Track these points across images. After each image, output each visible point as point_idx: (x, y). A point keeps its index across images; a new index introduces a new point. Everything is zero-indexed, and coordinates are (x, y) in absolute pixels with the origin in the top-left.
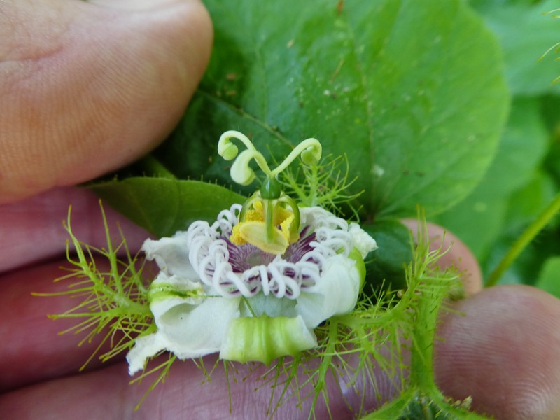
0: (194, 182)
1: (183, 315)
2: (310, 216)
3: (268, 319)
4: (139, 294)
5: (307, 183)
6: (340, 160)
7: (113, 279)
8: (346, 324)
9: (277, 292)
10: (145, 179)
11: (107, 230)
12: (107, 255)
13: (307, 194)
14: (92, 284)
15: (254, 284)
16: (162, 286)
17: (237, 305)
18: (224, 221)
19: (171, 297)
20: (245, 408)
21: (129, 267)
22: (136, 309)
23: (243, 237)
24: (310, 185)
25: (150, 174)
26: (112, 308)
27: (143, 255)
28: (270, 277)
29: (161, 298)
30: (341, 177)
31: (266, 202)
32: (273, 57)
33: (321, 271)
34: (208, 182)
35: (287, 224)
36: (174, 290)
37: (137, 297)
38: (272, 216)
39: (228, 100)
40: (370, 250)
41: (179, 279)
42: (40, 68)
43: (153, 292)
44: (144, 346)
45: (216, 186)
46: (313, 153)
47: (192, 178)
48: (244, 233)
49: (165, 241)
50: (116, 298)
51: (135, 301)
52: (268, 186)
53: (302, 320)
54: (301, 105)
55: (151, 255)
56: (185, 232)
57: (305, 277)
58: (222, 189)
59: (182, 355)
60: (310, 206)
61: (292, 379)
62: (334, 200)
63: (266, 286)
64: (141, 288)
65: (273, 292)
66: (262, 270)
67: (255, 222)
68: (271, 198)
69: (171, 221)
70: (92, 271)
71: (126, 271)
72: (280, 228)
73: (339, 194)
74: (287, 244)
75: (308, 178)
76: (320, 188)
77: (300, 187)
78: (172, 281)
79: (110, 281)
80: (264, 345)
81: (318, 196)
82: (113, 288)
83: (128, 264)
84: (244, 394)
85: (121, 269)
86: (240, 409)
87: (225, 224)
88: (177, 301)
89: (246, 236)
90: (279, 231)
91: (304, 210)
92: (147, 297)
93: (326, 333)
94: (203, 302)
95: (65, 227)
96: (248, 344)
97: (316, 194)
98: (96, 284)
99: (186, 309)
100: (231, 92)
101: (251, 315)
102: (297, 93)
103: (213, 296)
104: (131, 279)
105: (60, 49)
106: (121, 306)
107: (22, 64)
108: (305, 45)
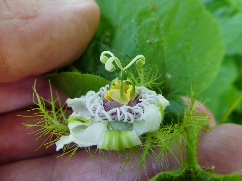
0: (89, 75)
1: (82, 130)
2: (140, 90)
3: (119, 131)
4: (64, 121)
5: (139, 78)
6: (154, 67)
7: (53, 114)
8: (155, 136)
9: (123, 120)
10: (69, 73)
11: (51, 93)
12: (51, 103)
13: (139, 82)
14: (43, 114)
15: (114, 117)
16: (73, 117)
17: (106, 126)
18: (102, 91)
19: (77, 122)
20: (108, 174)
21: (59, 110)
22: (62, 127)
23: (110, 96)
24: (140, 78)
25: (71, 71)
26: (51, 125)
27: (66, 105)
28: (121, 113)
29: (73, 122)
30: (154, 75)
31: (120, 81)
32: (126, 26)
33: (144, 111)
34: (95, 75)
35: (129, 91)
36: (79, 119)
37: (62, 122)
38: (122, 87)
39: (106, 43)
40: (167, 105)
41: (81, 115)
42: (28, 23)
43: (69, 119)
44: (64, 140)
45: (99, 77)
46: (142, 61)
47: (89, 73)
48: (110, 94)
49: (76, 99)
50: (53, 121)
51: (62, 124)
52: (121, 75)
53: (135, 132)
54: (137, 46)
55: (70, 105)
56: (85, 96)
57: (137, 114)
58: (102, 78)
59: (80, 145)
60: (140, 86)
61: (130, 159)
62: (151, 85)
63: (119, 117)
64: (65, 119)
65: (122, 120)
66: (117, 110)
67: (115, 90)
68: (122, 80)
69: (80, 92)
70: (44, 108)
71: (58, 111)
72: (126, 92)
73: (153, 82)
74: (129, 99)
75: (140, 75)
76: (145, 79)
77: (136, 79)
78: (78, 115)
79: (51, 114)
80: (117, 142)
81: (144, 83)
82: (52, 117)
83: (60, 108)
84: (108, 168)
85: (56, 110)
86: (106, 175)
87: (102, 93)
88: (80, 123)
89: (111, 95)
90: (125, 94)
91: (137, 88)
92: (67, 122)
93: (146, 139)
94: (91, 125)
95: (33, 88)
96: (110, 142)
97: (143, 82)
98: (45, 114)
99: (84, 127)
100: (108, 40)
101: (112, 130)
102: (135, 41)
103: (95, 122)
104: (60, 114)
105: (36, 16)
106: (55, 125)
107: (21, 20)
108: (139, 22)
